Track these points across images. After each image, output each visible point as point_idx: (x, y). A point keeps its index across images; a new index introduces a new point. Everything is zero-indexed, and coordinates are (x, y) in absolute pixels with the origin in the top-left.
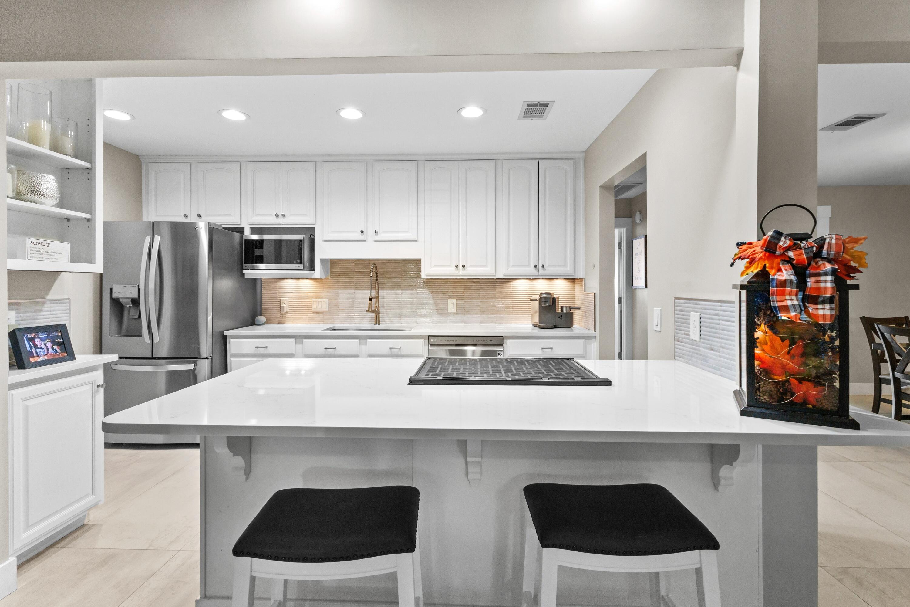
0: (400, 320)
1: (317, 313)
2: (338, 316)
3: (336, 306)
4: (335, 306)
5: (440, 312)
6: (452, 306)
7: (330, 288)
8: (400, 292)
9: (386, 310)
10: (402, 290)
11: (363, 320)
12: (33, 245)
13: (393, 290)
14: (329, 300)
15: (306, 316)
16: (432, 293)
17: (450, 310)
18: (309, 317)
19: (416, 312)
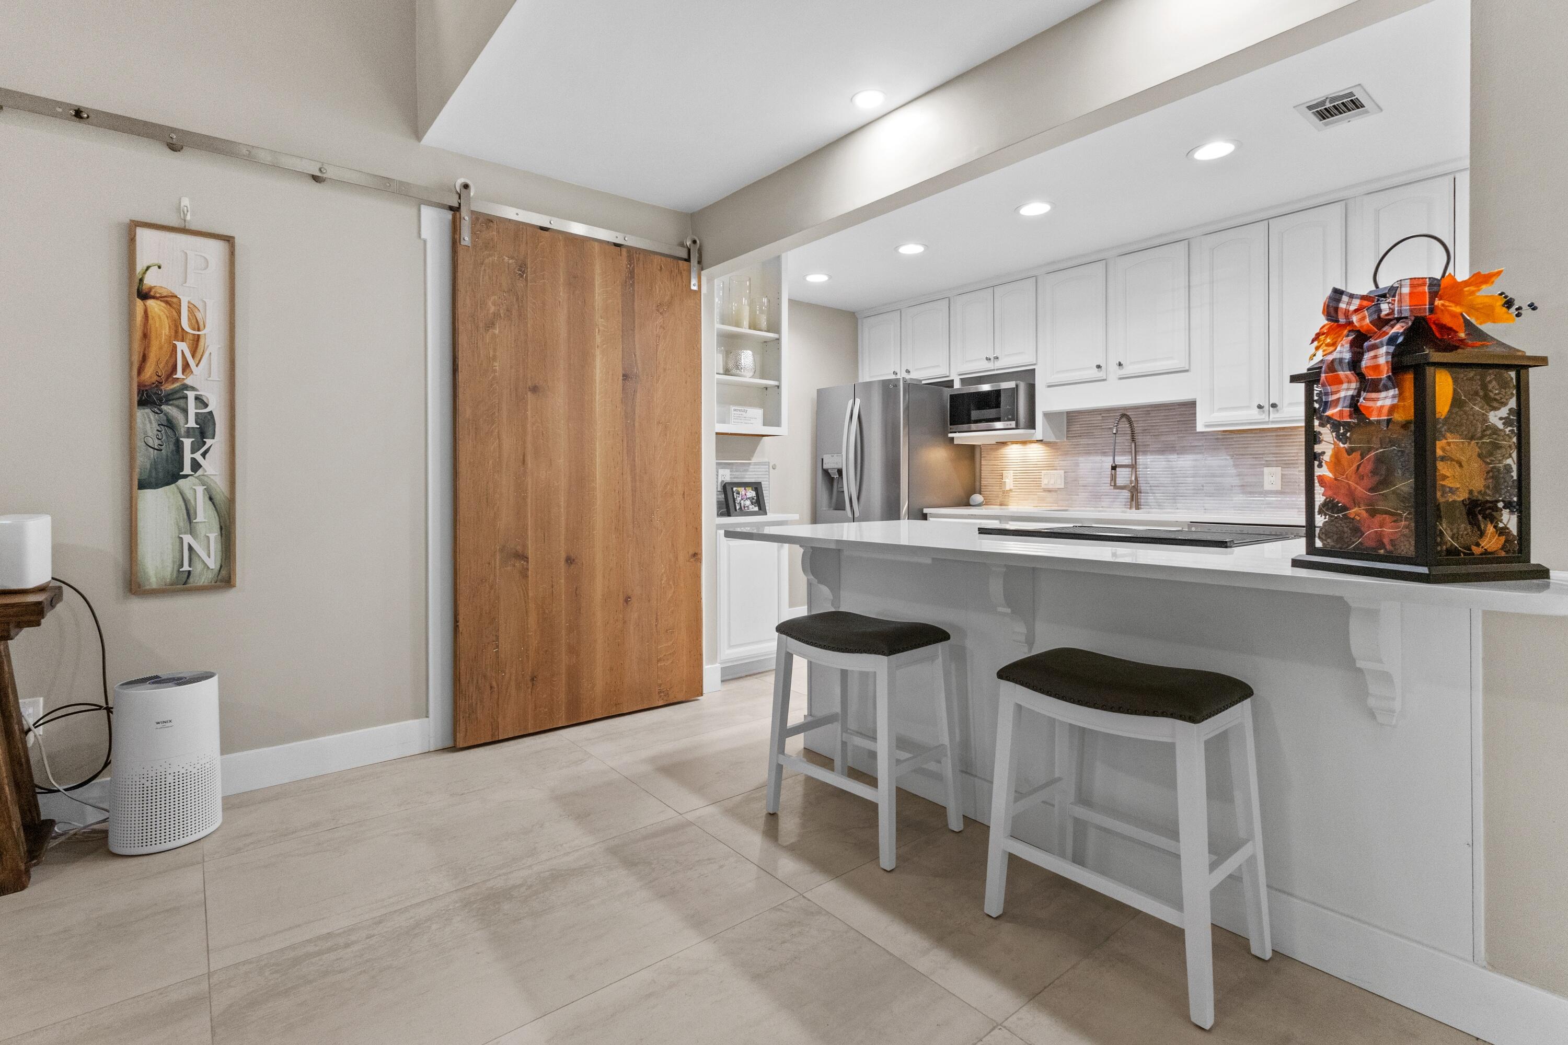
0: (1175, 503)
1: (1049, 491)
2: (1078, 495)
3: (1075, 480)
4: (1072, 481)
5: (1249, 489)
6: (1272, 479)
7: (1066, 454)
8: (1173, 457)
9: (1151, 486)
10: (1178, 454)
11: (1114, 502)
12: (735, 412)
13: (1163, 454)
14: (1065, 472)
15: (1034, 495)
16: (1232, 456)
17: (1267, 487)
18: (1039, 497)
19: (1203, 490)
